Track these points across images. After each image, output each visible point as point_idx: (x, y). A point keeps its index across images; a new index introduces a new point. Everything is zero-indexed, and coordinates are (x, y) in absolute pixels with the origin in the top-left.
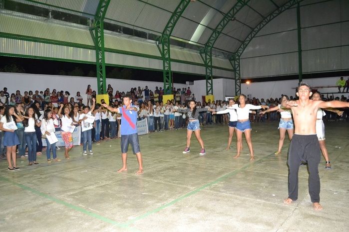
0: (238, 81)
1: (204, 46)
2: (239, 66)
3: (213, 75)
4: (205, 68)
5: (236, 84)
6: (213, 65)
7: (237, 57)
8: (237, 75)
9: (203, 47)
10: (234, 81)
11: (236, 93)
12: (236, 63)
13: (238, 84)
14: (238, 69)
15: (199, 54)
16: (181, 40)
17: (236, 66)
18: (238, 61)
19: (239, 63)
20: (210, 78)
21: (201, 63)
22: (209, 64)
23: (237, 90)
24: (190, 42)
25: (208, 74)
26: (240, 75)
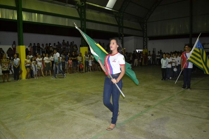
0: (146, 38)
1: (117, 11)
2: (146, 27)
3: (124, 33)
4: (118, 28)
5: (144, 41)
6: (124, 26)
7: (145, 21)
8: (145, 34)
9: (117, 13)
10: (143, 38)
11: (144, 47)
12: (145, 25)
13: (145, 40)
14: (145, 30)
15: (114, 18)
16: (98, 6)
17: (145, 27)
18: (146, 24)
19: (146, 25)
20: (121, 36)
21: (115, 24)
22: (121, 25)
23: (145, 44)
24: (106, 8)
25: (120, 32)
26: (147, 34)
